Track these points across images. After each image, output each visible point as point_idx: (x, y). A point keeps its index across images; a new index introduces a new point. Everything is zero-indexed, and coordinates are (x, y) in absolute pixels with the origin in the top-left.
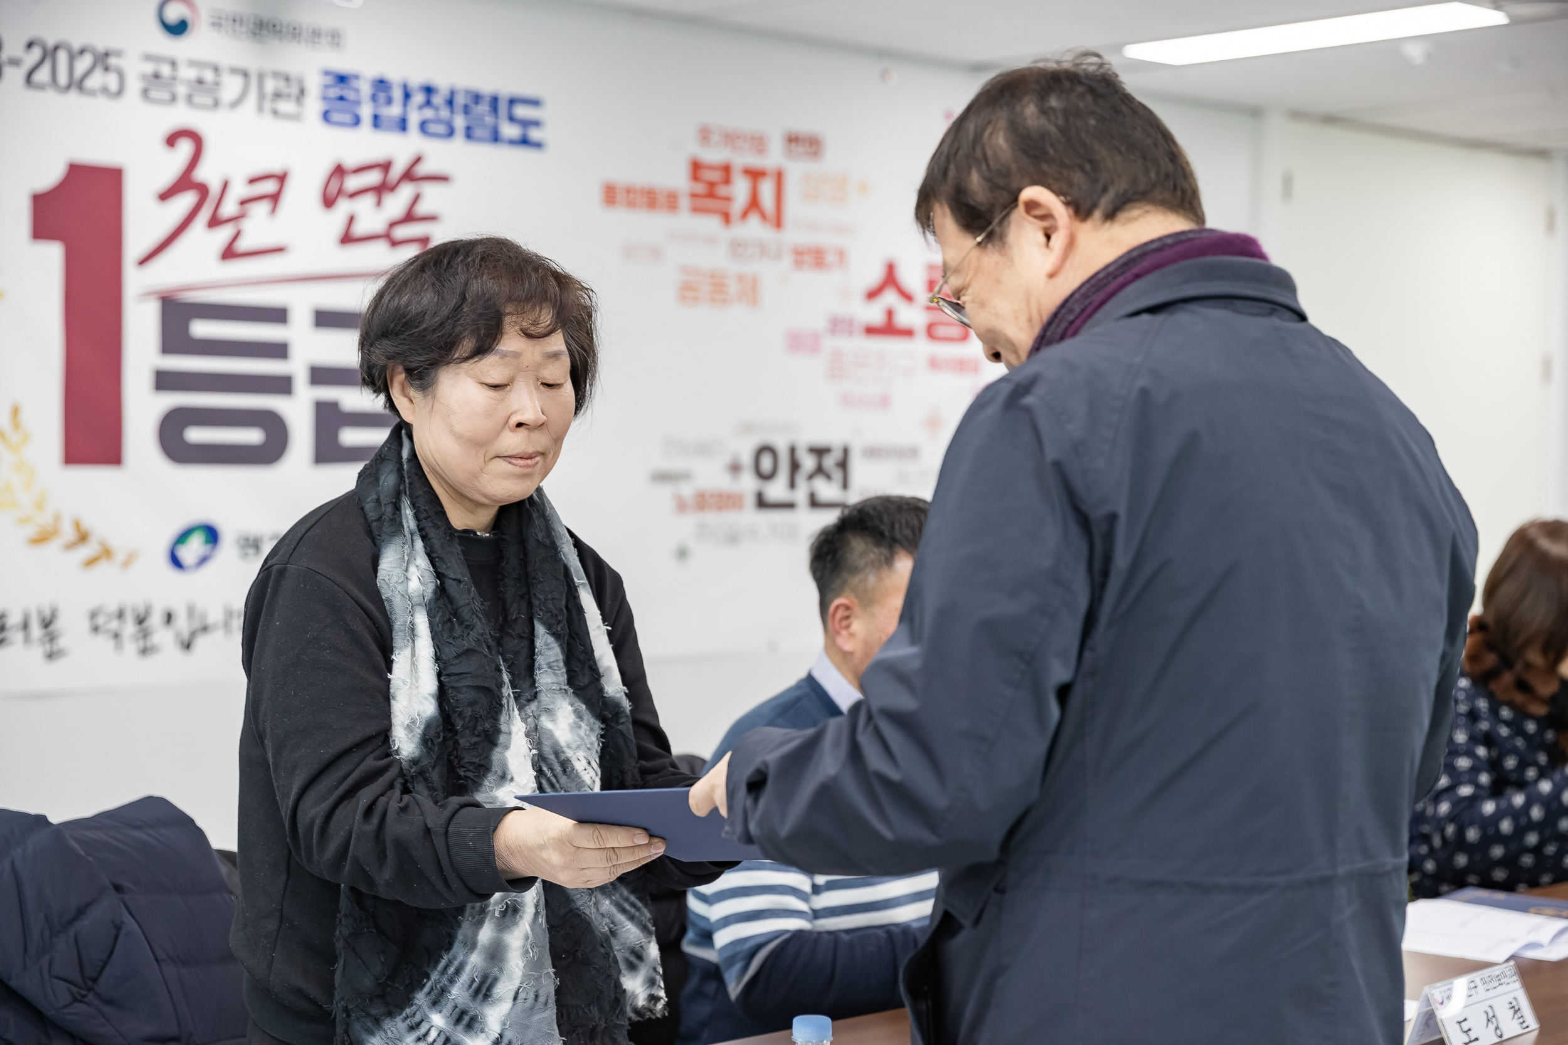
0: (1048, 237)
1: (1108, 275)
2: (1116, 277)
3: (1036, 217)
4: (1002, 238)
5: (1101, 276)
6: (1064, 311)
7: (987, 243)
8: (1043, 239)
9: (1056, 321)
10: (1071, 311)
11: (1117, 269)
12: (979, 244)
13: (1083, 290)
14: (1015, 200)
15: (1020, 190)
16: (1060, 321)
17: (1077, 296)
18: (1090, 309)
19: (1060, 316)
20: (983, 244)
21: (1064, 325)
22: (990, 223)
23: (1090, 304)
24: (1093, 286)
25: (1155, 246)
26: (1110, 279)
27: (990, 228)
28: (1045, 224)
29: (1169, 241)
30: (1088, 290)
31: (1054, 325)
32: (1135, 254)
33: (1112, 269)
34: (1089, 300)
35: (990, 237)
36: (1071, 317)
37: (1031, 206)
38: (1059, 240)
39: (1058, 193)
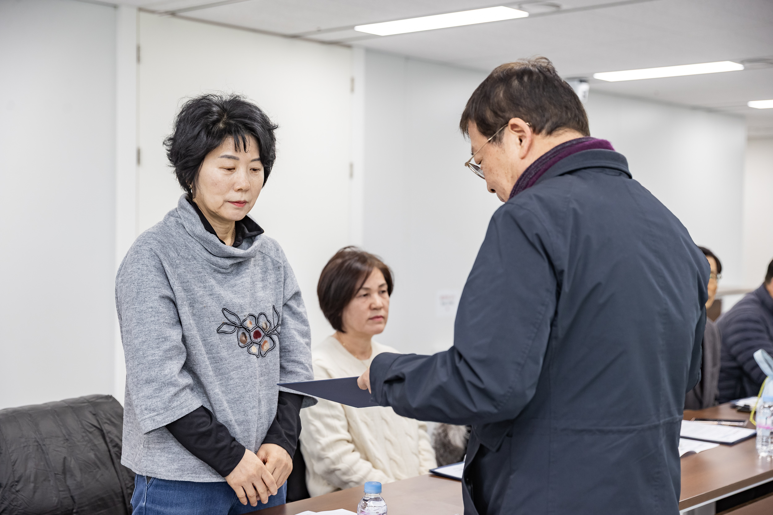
0: (521, 141)
1: (547, 158)
2: (550, 158)
3: (515, 131)
4: (500, 140)
5: (543, 158)
6: (527, 173)
7: (493, 142)
8: (519, 141)
9: (524, 178)
10: (530, 173)
11: (551, 155)
12: (489, 141)
13: (536, 164)
14: (507, 123)
15: (509, 119)
16: (525, 178)
17: (533, 167)
18: (539, 173)
19: (525, 176)
20: (491, 142)
21: (527, 180)
22: (495, 133)
23: (540, 170)
24: (540, 162)
25: (568, 144)
26: (548, 159)
27: (495, 135)
28: (520, 134)
29: (574, 142)
30: (538, 164)
31: (522, 180)
32: (559, 148)
33: (549, 155)
34: (539, 169)
35: (494, 139)
36: (531, 176)
37: (514, 126)
38: (526, 142)
39: (526, 121)
